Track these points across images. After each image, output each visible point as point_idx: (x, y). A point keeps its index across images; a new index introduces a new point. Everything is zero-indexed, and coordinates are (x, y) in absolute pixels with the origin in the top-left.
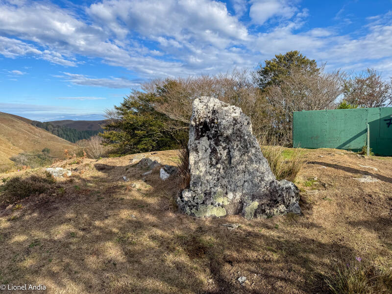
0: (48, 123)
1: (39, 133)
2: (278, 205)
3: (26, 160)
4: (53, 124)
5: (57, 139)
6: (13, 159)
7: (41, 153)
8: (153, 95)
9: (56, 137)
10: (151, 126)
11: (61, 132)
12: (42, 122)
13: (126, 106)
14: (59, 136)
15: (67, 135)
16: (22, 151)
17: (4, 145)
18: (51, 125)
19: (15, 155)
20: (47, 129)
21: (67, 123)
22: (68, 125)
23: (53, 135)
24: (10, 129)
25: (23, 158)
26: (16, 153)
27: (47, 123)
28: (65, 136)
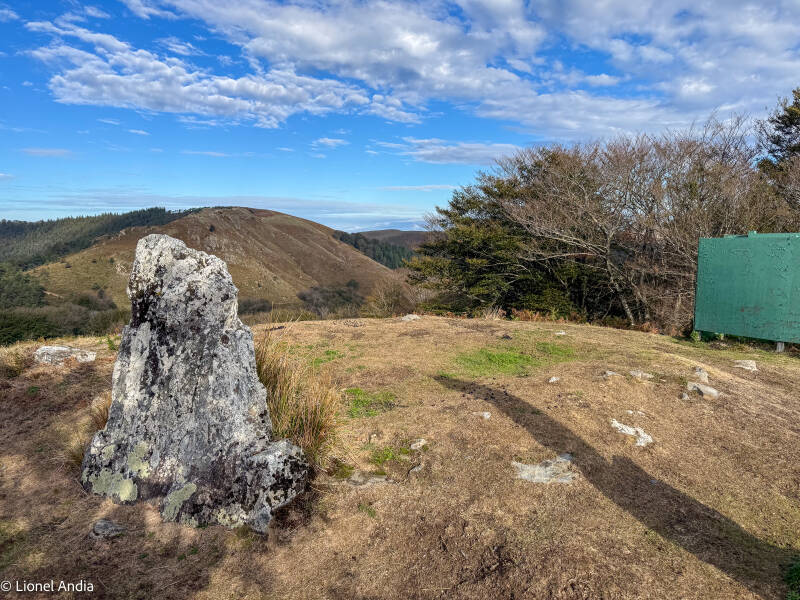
0: (358, 236)
1: (344, 252)
2: (230, 500)
3: (321, 300)
4: (367, 237)
5: (371, 264)
6: (303, 297)
7: (344, 289)
8: (514, 183)
9: (370, 259)
10: (499, 248)
11: (379, 251)
12: (350, 233)
13: (459, 206)
14: (374, 259)
15: (389, 258)
16: (316, 283)
17: (291, 272)
18: (363, 237)
19: (306, 290)
20: (356, 246)
21: (392, 235)
22: (392, 239)
23: (366, 258)
24: (301, 244)
25: (316, 295)
26: (306, 286)
27: (358, 234)
28: (385, 259)
